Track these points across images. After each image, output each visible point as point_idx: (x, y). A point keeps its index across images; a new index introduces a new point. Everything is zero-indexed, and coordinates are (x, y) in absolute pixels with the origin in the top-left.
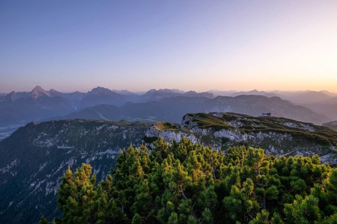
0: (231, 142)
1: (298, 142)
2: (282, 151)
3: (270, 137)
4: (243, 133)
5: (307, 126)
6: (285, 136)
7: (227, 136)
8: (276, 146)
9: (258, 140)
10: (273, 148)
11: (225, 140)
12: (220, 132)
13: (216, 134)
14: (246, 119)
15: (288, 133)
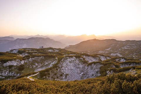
0: (15, 66)
1: (46, 59)
2: (40, 64)
3: (35, 59)
4: (21, 61)
5: (57, 50)
6: (41, 57)
7: (12, 64)
8: (38, 63)
9: (29, 62)
10: (36, 64)
11: (10, 67)
12: (7, 63)
13: (5, 65)
14: (30, 51)
15: (42, 56)
